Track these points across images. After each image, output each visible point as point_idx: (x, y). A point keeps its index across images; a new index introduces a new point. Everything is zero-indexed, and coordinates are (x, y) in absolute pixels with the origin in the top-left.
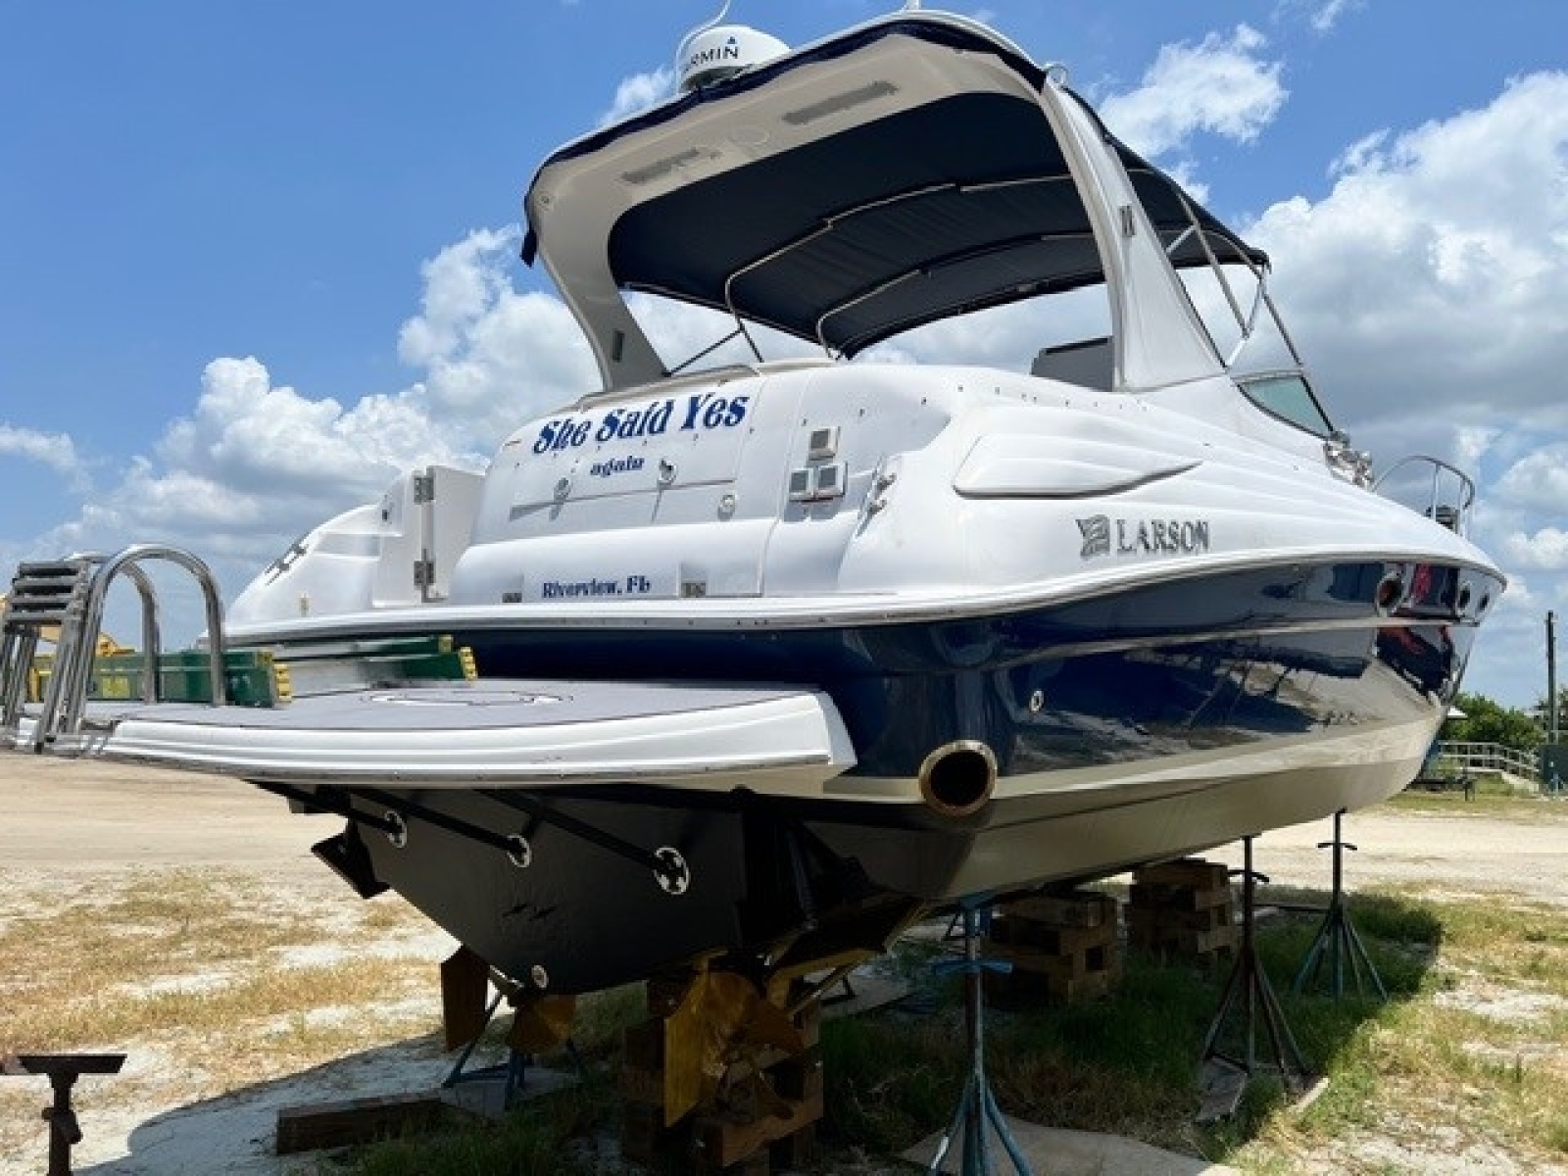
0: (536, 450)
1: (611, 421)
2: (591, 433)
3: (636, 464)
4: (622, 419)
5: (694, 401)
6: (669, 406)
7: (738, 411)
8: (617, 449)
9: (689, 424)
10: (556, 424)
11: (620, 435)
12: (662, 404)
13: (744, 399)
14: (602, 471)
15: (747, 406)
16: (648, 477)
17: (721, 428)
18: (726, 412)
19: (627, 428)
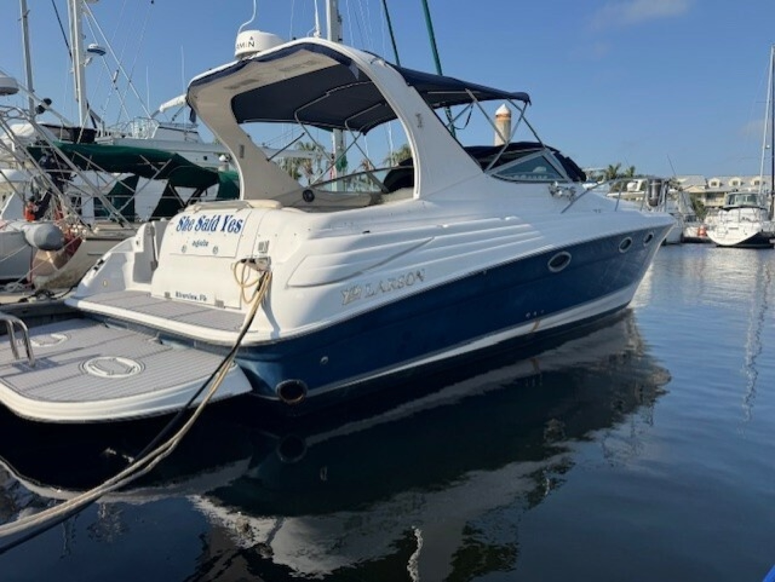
0: (177, 229)
1: (201, 222)
2: (194, 226)
3: (206, 244)
4: (205, 221)
5: (226, 218)
6: (219, 218)
7: (239, 226)
8: (202, 235)
9: (223, 229)
10: (185, 218)
11: (202, 229)
12: (217, 217)
13: (242, 221)
14: (196, 244)
15: (242, 224)
16: (209, 250)
17: (233, 232)
18: (235, 227)
19: (205, 226)
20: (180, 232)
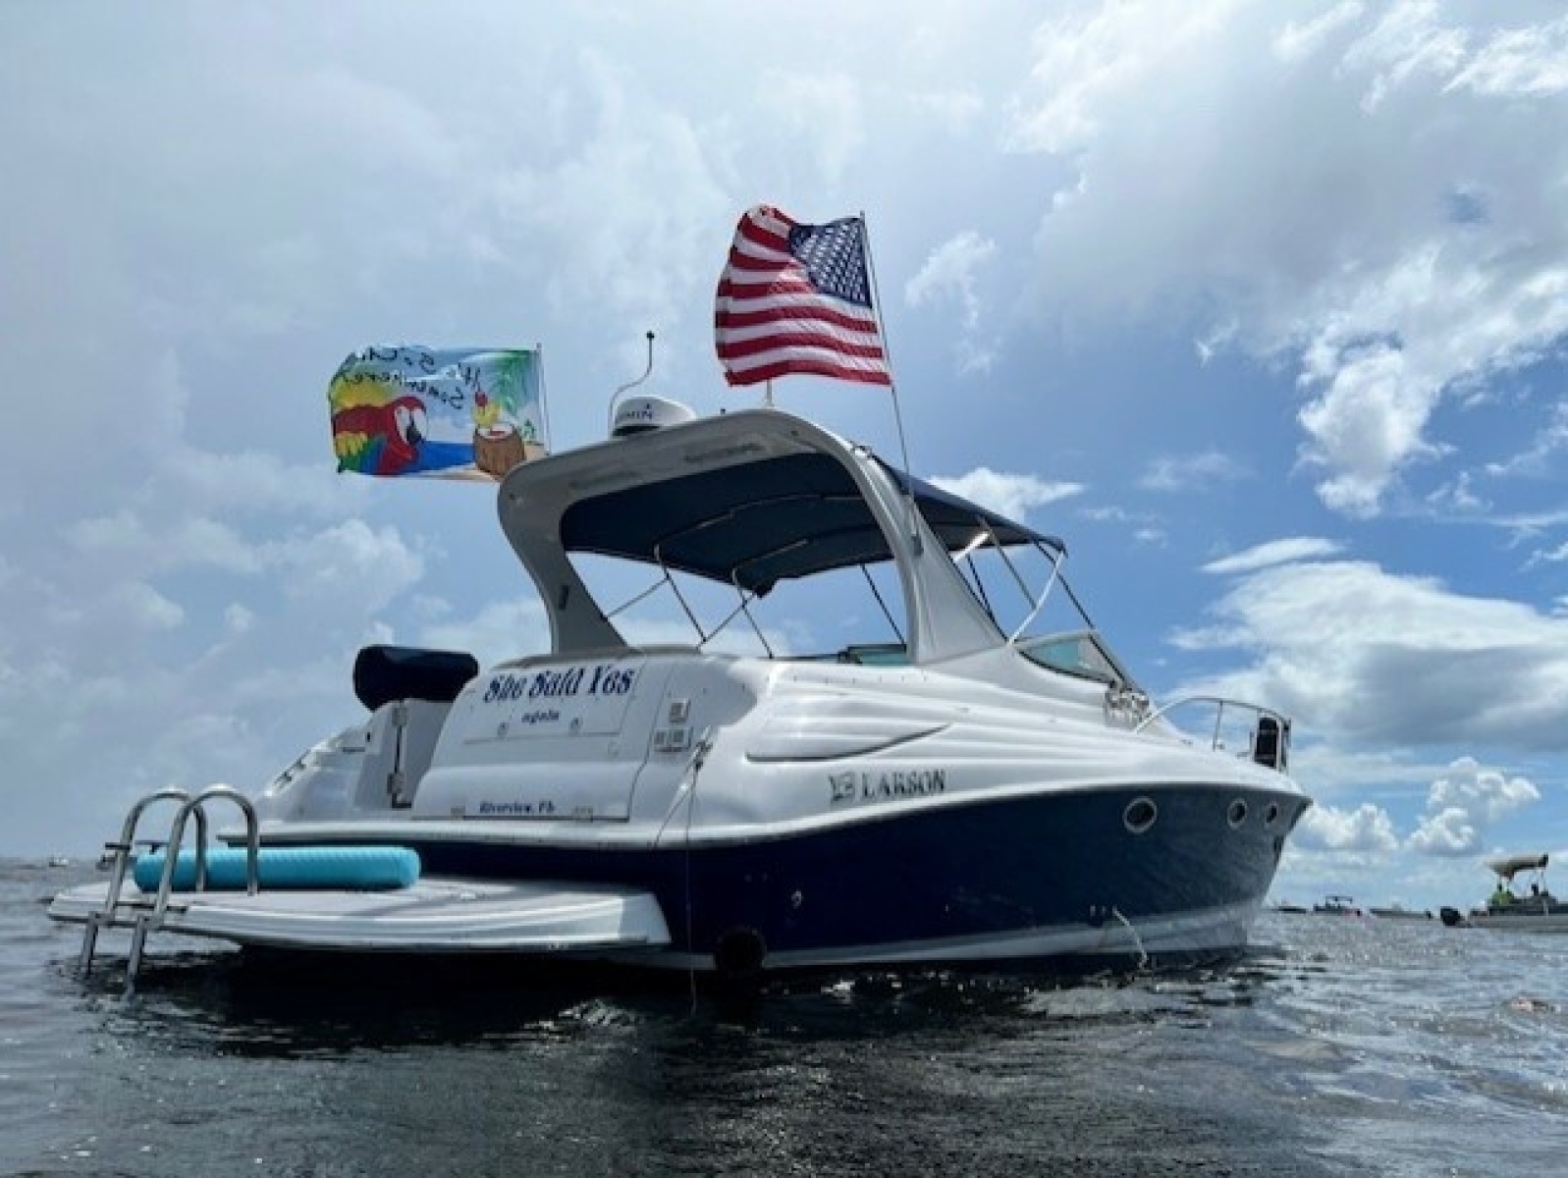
0: (486, 699)
1: (540, 679)
2: (526, 692)
3: (555, 716)
4: (548, 679)
5: (599, 670)
6: (582, 672)
7: (626, 680)
8: (543, 704)
9: (593, 689)
10: (501, 678)
11: (545, 693)
12: (577, 670)
13: (631, 673)
14: (530, 719)
15: (633, 678)
16: (562, 726)
17: (614, 693)
18: (619, 681)
19: (551, 687)
20: (494, 703)
